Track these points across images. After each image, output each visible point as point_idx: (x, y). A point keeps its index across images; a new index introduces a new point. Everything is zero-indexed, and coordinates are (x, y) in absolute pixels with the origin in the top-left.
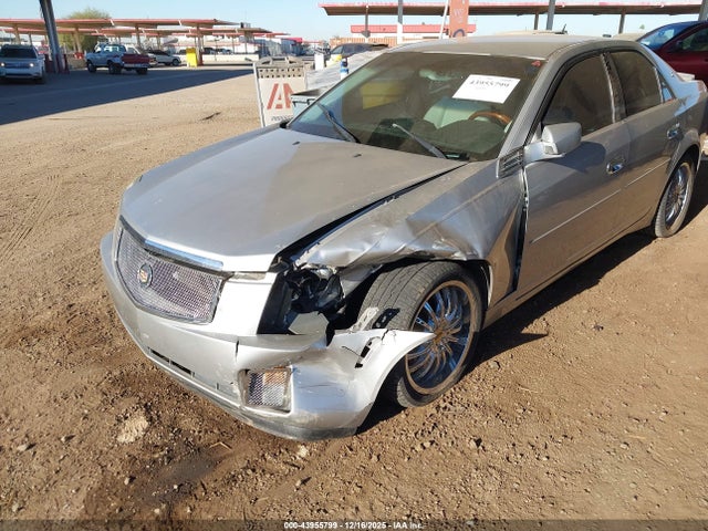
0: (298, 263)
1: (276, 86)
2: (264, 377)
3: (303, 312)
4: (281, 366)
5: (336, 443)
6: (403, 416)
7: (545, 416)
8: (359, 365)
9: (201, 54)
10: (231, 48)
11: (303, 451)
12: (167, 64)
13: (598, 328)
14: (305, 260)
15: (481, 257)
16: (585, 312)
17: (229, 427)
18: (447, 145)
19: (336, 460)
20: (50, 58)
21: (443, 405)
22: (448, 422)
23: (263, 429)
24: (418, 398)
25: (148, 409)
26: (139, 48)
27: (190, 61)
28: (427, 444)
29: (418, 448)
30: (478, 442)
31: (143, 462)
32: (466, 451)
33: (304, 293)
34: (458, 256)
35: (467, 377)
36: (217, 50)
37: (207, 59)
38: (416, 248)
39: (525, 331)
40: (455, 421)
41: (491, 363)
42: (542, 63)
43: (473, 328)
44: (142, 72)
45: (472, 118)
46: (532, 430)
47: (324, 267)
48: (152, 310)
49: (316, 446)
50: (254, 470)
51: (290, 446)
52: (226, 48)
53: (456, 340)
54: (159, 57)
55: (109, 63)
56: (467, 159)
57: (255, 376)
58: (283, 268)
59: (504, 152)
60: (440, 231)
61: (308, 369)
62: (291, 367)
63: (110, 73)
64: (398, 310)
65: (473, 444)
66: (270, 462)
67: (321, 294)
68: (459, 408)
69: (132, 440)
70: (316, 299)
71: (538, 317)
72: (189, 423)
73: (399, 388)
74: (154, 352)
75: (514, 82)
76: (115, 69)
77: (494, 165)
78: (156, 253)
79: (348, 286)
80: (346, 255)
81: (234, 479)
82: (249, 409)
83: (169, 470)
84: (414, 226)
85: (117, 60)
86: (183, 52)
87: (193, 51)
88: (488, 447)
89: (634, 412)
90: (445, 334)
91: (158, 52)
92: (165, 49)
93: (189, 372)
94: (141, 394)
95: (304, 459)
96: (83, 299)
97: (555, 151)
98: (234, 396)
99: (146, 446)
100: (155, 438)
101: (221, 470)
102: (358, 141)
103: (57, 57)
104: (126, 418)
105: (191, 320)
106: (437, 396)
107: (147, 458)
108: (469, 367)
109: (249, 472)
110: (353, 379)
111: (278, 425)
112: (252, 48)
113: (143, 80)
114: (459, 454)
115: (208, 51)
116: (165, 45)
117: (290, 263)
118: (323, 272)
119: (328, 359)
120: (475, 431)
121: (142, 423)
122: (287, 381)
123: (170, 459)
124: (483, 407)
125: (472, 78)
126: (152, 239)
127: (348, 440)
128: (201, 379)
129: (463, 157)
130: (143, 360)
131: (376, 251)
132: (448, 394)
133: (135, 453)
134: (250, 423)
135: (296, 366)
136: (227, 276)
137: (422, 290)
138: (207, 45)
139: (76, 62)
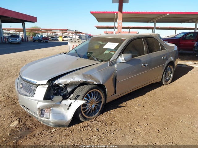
0: (54, 83)
1: (74, 45)
2: (45, 111)
3: (57, 95)
4: (49, 108)
5: (63, 129)
6: (82, 123)
7: (117, 124)
8: (68, 109)
9: (63, 38)
10: (72, 36)
11: (54, 130)
12: (54, 40)
13: (139, 105)
14: (56, 82)
15: (101, 84)
16: (137, 101)
17: (37, 124)
18: (99, 58)
19: (61, 132)
20: (23, 38)
21: (92, 121)
22: (92, 125)
23: (44, 124)
24: (86, 119)
25: (19, 119)
26: (47, 36)
27: (60, 40)
28: (85, 129)
29: (82, 130)
30: (97, 130)
31: (14, 131)
32: (94, 131)
33: (58, 91)
34: (95, 83)
35: (101, 115)
36: (68, 37)
37: (65, 39)
38: (84, 80)
39: (120, 105)
40: (94, 125)
41: (108, 112)
42: (125, 40)
43: (103, 102)
44: (47, 42)
45: (110, 52)
46: (112, 127)
47: (61, 84)
48: (21, 94)
49: (57, 129)
50: (40, 134)
51: (51, 128)
52: (70, 36)
53: (98, 105)
54: (52, 38)
55: (39, 40)
56: (103, 61)
57: (42, 110)
58: (50, 84)
59: (111, 60)
60: (91, 77)
61: (56, 109)
62: (51, 108)
63: (38, 42)
64: (80, 96)
65: (96, 130)
66: (45, 132)
67: (62, 91)
68: (96, 122)
69: (13, 126)
70: (61, 93)
71: (124, 102)
72: (28, 123)
73: (80, 115)
74: (22, 105)
75: (117, 44)
76: (40, 41)
77: (108, 63)
78: (24, 80)
79: (69, 90)
80: (66, 81)
81: (35, 135)
82: (40, 118)
83: (20, 133)
84: (84, 75)
85: (41, 39)
86: (59, 37)
87: (61, 37)
88: (100, 131)
89: (140, 124)
90: (94, 103)
91: (52, 37)
92: (54, 36)
93: (29, 109)
94: (19, 116)
95: (53, 132)
96: (12, 95)
97: (124, 60)
98: (37, 115)
99: (16, 128)
100: (19, 126)
101: (33, 133)
102: (80, 57)
103: (25, 38)
104: (13, 121)
105: (29, 96)
106: (92, 119)
107: (15, 130)
108: (102, 112)
109: (39, 134)
110: (67, 112)
111: (48, 123)
112: (77, 37)
113: (47, 44)
114: (92, 132)
115: (65, 37)
116: (54, 35)
117: (52, 83)
118: (61, 85)
119: (61, 107)
120: (98, 127)
121: (17, 122)
122: (50, 112)
123: (21, 130)
124: (102, 122)
125: (108, 43)
126: (23, 77)
127: (66, 128)
128: (32, 112)
129: (102, 61)
130: (22, 109)
131: (74, 81)
132: (95, 119)
133: (13, 129)
134: (42, 123)
135: (53, 108)
136: (38, 85)
137: (86, 91)
138: (65, 36)
139: (30, 39)
